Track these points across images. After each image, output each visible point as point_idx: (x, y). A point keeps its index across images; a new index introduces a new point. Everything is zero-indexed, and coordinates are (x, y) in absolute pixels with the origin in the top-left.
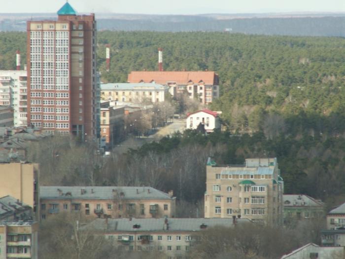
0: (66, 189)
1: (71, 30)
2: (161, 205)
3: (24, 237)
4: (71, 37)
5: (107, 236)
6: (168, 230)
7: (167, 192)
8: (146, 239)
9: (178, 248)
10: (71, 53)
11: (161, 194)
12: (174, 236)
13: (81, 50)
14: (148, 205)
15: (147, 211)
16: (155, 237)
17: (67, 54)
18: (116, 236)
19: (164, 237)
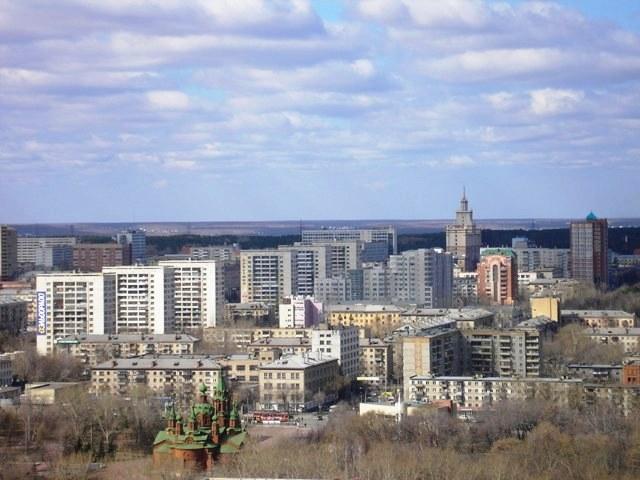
0: (576, 312)
1: (594, 227)
2: (628, 320)
3: (534, 338)
4: (594, 231)
5: (593, 337)
6: (627, 334)
7: (632, 313)
8: (616, 339)
9: (633, 344)
10: (594, 239)
11: (628, 315)
12: (630, 338)
13: (599, 238)
14: (621, 321)
15: (620, 323)
16: (620, 338)
17: (591, 240)
18: (598, 337)
19: (625, 338)
